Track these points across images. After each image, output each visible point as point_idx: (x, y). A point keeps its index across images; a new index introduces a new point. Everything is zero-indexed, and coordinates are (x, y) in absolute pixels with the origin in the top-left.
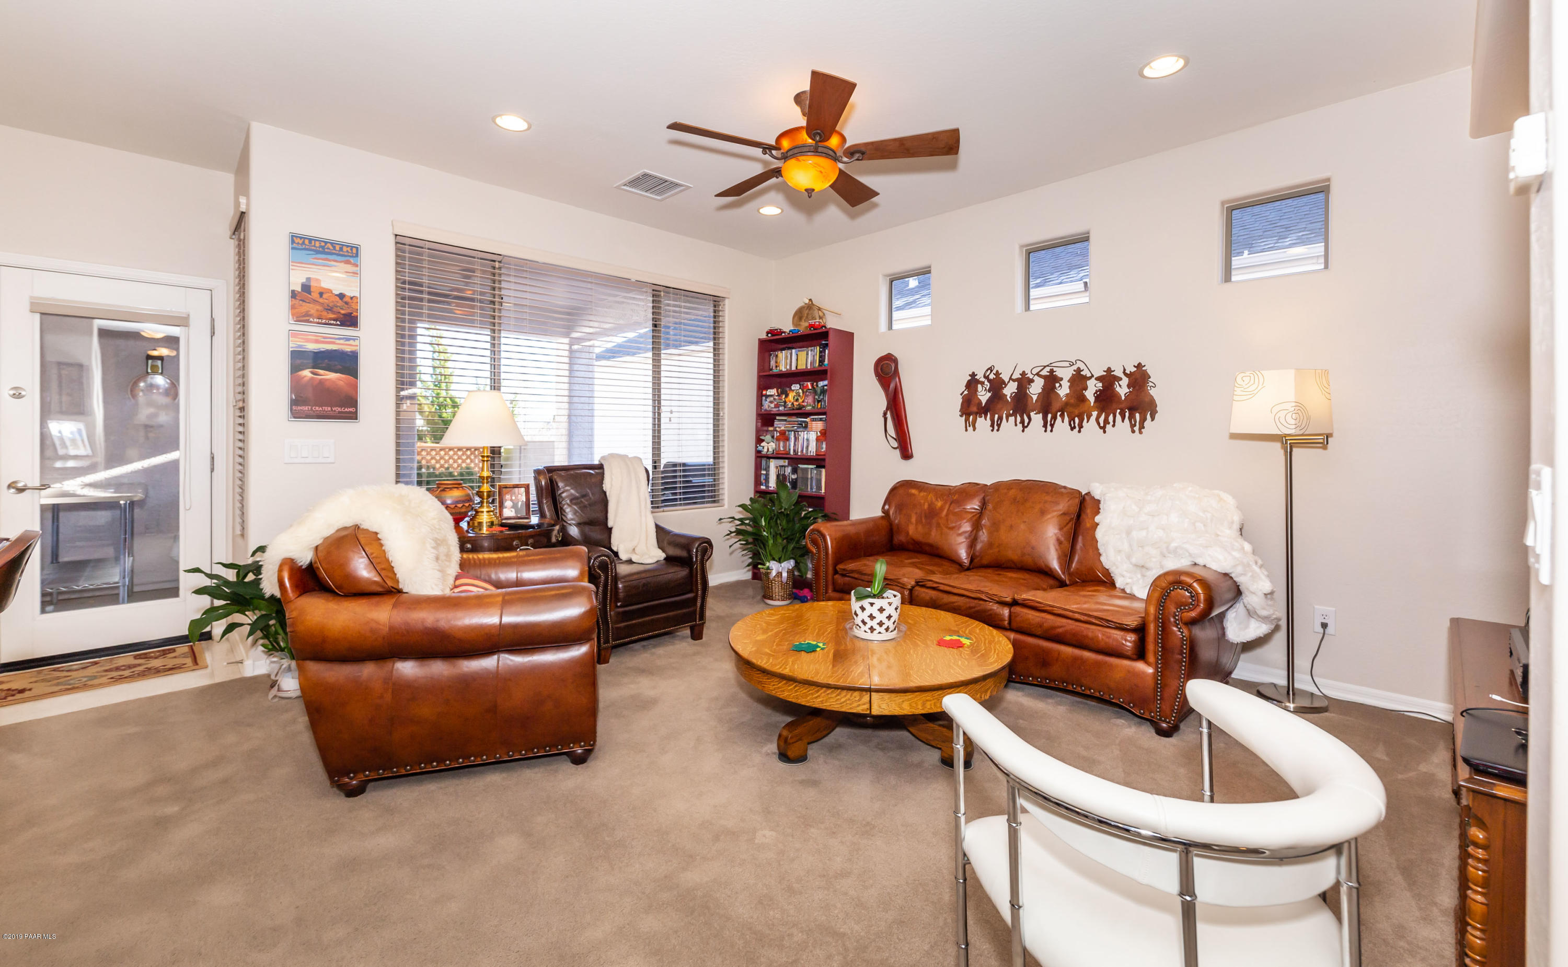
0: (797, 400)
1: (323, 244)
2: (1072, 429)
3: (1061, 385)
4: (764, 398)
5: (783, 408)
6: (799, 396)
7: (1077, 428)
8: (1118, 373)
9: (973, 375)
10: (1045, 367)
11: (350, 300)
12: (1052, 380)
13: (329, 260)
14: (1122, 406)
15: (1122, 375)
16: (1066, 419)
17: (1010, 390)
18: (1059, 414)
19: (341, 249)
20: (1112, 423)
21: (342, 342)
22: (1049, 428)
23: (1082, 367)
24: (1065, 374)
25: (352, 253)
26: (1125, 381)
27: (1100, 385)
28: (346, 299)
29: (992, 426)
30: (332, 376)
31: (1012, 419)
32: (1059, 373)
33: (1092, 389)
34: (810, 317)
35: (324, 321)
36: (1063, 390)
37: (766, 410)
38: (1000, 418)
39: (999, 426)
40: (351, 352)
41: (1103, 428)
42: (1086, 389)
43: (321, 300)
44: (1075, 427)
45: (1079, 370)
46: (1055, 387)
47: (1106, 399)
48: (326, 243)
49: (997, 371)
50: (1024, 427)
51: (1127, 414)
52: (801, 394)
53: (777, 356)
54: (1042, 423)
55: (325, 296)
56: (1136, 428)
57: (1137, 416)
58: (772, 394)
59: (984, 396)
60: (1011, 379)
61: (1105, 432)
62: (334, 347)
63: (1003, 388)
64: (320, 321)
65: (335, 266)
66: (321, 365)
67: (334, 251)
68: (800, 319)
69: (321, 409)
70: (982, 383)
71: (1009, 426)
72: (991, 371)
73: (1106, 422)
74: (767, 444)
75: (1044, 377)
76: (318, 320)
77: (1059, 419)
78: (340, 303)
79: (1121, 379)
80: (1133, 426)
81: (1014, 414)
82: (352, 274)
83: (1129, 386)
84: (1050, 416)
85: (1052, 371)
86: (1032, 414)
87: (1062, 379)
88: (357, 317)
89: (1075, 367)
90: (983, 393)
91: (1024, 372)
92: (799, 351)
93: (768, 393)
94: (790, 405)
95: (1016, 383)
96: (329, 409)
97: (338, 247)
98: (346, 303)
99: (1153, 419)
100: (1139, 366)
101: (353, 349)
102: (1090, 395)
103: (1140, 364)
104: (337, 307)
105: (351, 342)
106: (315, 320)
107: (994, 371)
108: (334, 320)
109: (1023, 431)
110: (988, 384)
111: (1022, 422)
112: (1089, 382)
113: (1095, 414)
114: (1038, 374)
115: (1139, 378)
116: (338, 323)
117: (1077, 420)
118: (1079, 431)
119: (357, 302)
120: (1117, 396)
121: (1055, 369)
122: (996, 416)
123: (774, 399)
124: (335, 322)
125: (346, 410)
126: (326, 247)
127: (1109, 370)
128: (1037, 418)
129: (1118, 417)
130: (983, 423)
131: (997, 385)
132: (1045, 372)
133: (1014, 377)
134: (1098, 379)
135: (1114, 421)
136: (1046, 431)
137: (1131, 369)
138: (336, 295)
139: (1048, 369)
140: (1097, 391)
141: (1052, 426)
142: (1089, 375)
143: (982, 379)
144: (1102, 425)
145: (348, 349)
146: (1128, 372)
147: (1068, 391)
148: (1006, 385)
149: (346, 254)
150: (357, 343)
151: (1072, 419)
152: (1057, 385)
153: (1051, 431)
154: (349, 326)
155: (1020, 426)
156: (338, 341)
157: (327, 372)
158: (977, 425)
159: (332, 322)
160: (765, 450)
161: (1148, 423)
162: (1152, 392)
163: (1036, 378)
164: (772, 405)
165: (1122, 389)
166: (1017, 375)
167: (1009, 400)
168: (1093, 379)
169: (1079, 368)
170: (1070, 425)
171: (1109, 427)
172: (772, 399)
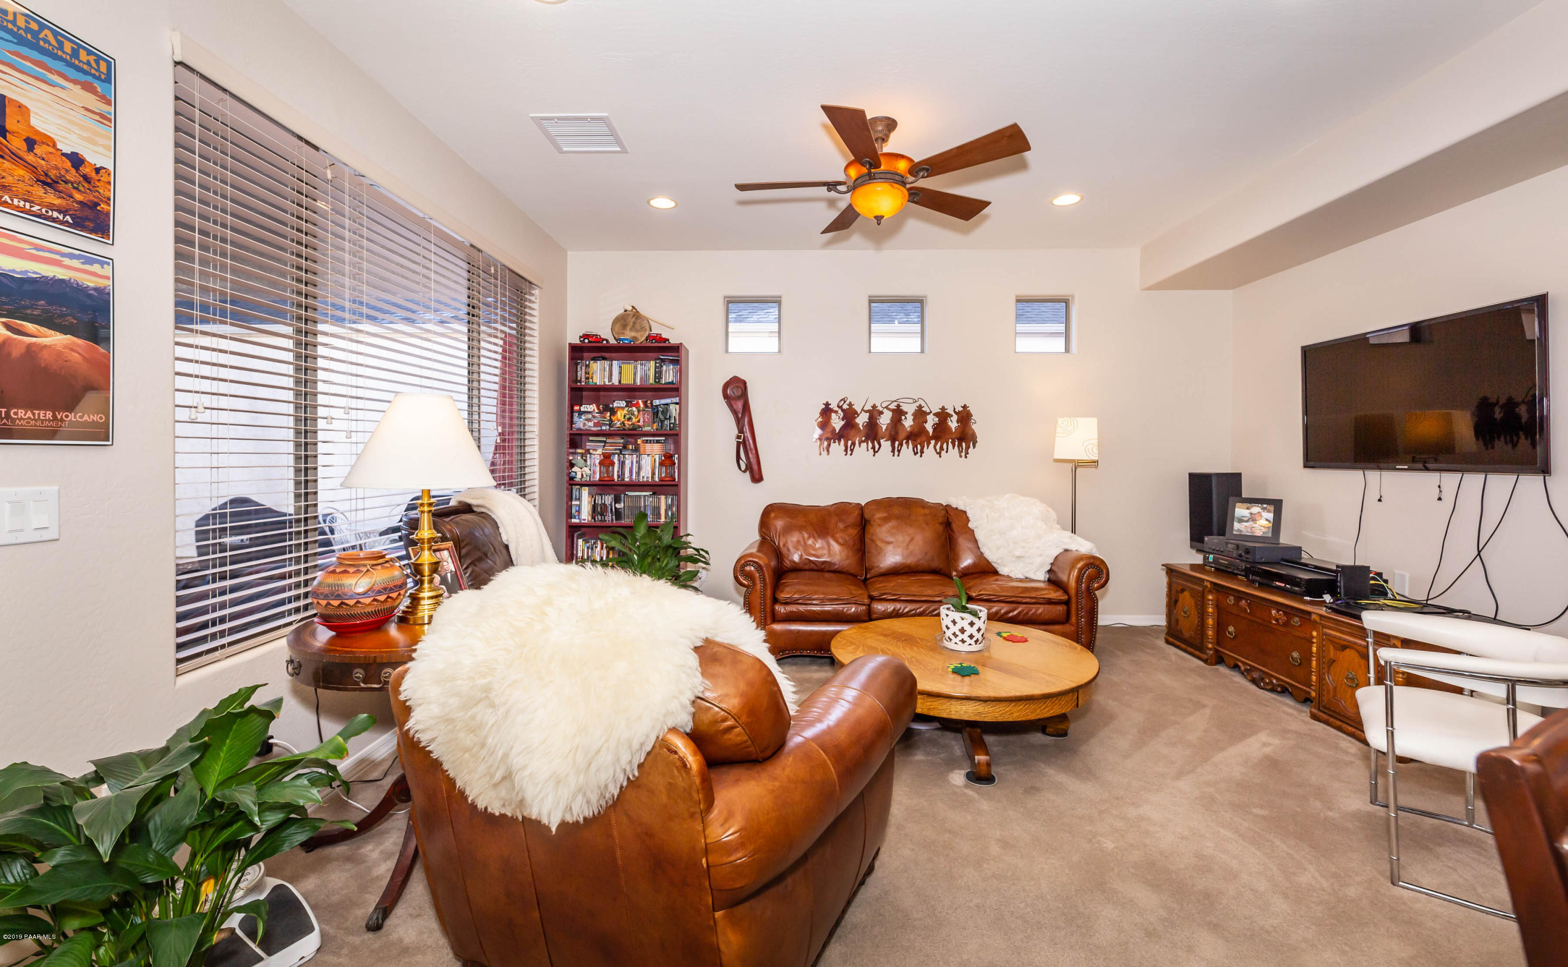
0: (629, 419)
1: (34, 26)
2: (916, 454)
3: (906, 418)
4: (576, 415)
5: (608, 427)
6: (633, 414)
7: (919, 454)
8: (950, 411)
9: (827, 404)
10: (893, 402)
11: (93, 174)
12: (898, 413)
13: (50, 70)
14: (954, 436)
15: (952, 413)
16: (911, 446)
17: (862, 420)
18: (904, 441)
19: (75, 53)
20: (945, 450)
21: (76, 263)
22: (896, 453)
23: (923, 404)
24: (910, 409)
25: (98, 70)
26: (955, 417)
27: (937, 419)
28: (85, 170)
29: (846, 450)
30: (54, 339)
31: (864, 445)
32: (904, 408)
33: (930, 423)
34: (638, 327)
35: (36, 208)
36: (908, 422)
37: (579, 429)
38: (853, 444)
39: (852, 450)
40: (95, 289)
41: (939, 454)
42: (926, 422)
43: (30, 158)
44: (917, 453)
45: (920, 407)
46: (901, 419)
47: (941, 432)
48: (42, 27)
49: (850, 403)
50: (875, 452)
51: (957, 443)
52: (636, 413)
53: (587, 366)
54: (890, 449)
55: (38, 150)
56: (963, 454)
57: (964, 444)
58: (589, 410)
59: (837, 423)
60: (863, 410)
61: (940, 457)
62: (60, 273)
63: (856, 418)
64: (28, 205)
65: (63, 88)
66: (29, 312)
67: (60, 53)
68: (624, 327)
69: (29, 414)
70: (836, 412)
71: (862, 451)
72: (845, 402)
73: (942, 448)
74: (579, 470)
75: (893, 411)
76: (22, 204)
77: (905, 445)
78: (72, 175)
79: (952, 416)
80: (960, 452)
81: (866, 441)
82: (97, 118)
83: (958, 422)
84: (897, 443)
85: (898, 406)
86: (882, 441)
87: (907, 413)
88: (108, 214)
89: (917, 404)
90: (837, 421)
91: (875, 405)
92: (624, 363)
93: (583, 409)
94: (618, 424)
95: (868, 414)
96: (49, 415)
97: (68, 47)
98: (86, 178)
99: (974, 447)
100: (965, 407)
101: (102, 283)
102: (929, 427)
103: (965, 405)
104: (66, 182)
105: (96, 268)
106: (16, 202)
107: (848, 402)
108: (60, 212)
109: (874, 455)
110: (842, 414)
111: (873, 448)
112: (928, 417)
113: (933, 442)
114: (887, 407)
115: (965, 416)
116: (68, 218)
117: (919, 447)
118: (921, 456)
119: (109, 183)
120: (949, 428)
121: (901, 404)
122: (850, 442)
123: (594, 417)
124: (61, 217)
125: (86, 418)
126: (42, 36)
127: (943, 409)
128: (886, 445)
129: (950, 445)
130: (837, 448)
131: (850, 415)
132: (893, 406)
133: (865, 409)
134: (936, 414)
135: (947, 449)
136: (894, 455)
137: (959, 409)
138: (64, 155)
139: (895, 404)
140: (934, 424)
141: (899, 451)
142: (928, 411)
143: (836, 409)
144: (938, 451)
145: (90, 282)
146: (957, 410)
147: (912, 423)
148: (858, 415)
149: (85, 67)
150: (107, 271)
151: (915, 446)
152: (903, 418)
153: (898, 455)
154: (92, 231)
155: (871, 451)
156: (67, 261)
157: (43, 330)
158: (830, 449)
159: (55, 214)
160: (579, 476)
161: (971, 450)
162: (974, 427)
163: (885, 411)
164: (591, 424)
165: (953, 424)
166: (868, 407)
167: (862, 428)
168: (931, 414)
169: (920, 405)
170: (914, 451)
171: (943, 453)
172: (590, 416)
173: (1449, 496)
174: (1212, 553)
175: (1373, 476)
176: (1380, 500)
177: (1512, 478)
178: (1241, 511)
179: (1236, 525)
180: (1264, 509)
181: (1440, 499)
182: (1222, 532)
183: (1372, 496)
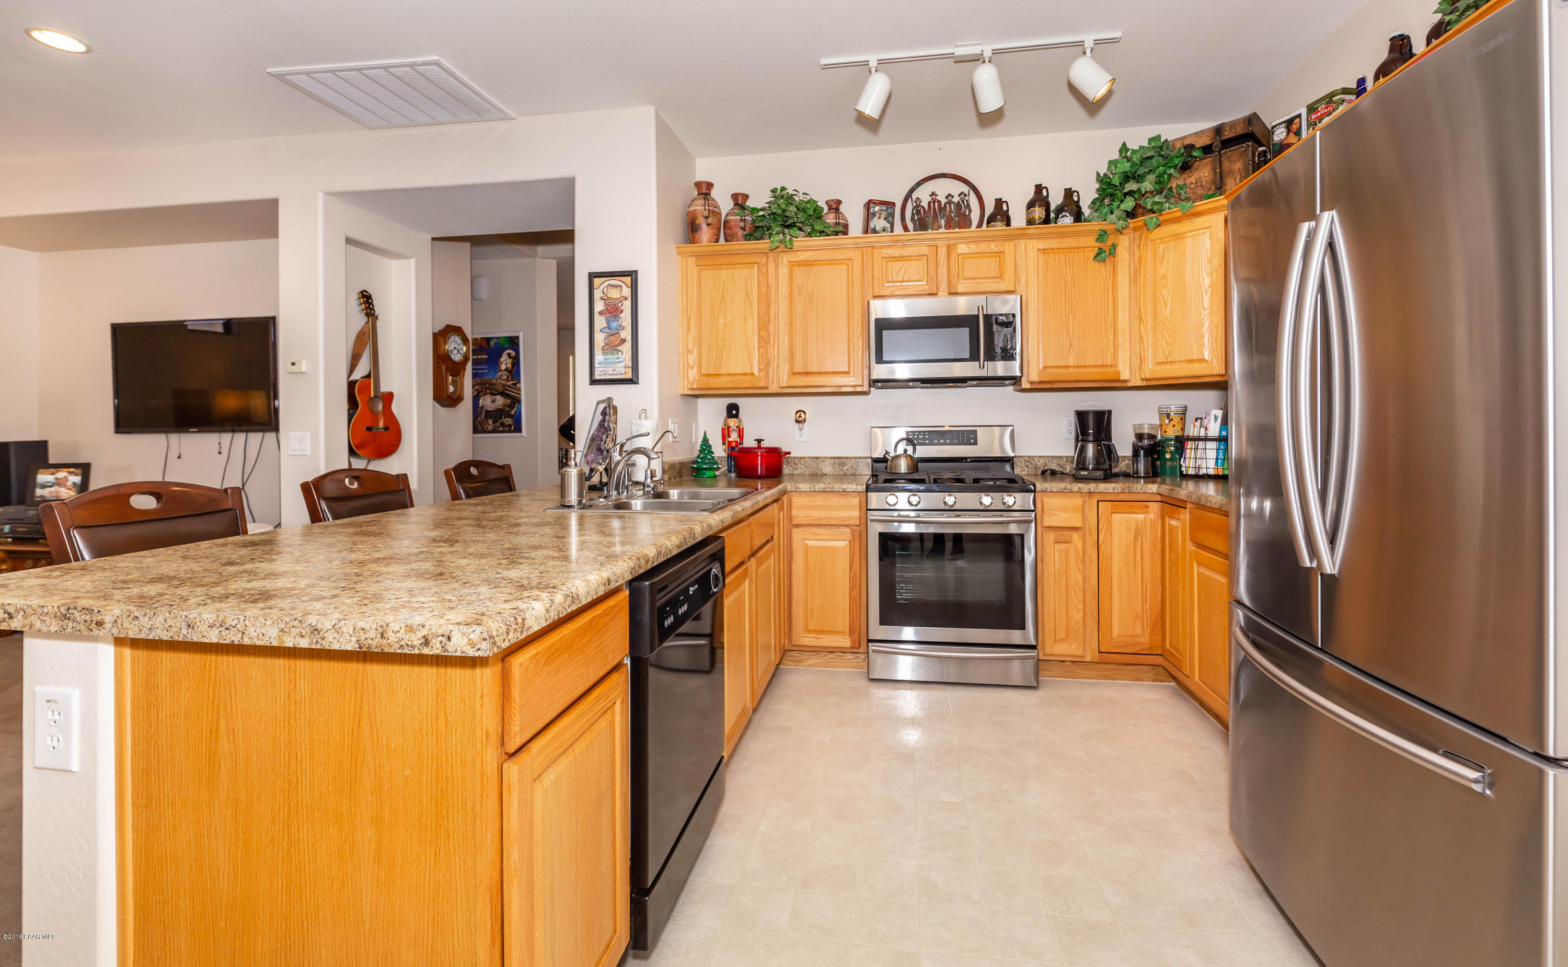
173: (225, 451)
174: (8, 524)
175: (174, 438)
176: (179, 457)
177: (260, 435)
178: (43, 477)
179: (39, 492)
180: (71, 473)
181: (220, 453)
182: (22, 501)
183: (174, 453)
